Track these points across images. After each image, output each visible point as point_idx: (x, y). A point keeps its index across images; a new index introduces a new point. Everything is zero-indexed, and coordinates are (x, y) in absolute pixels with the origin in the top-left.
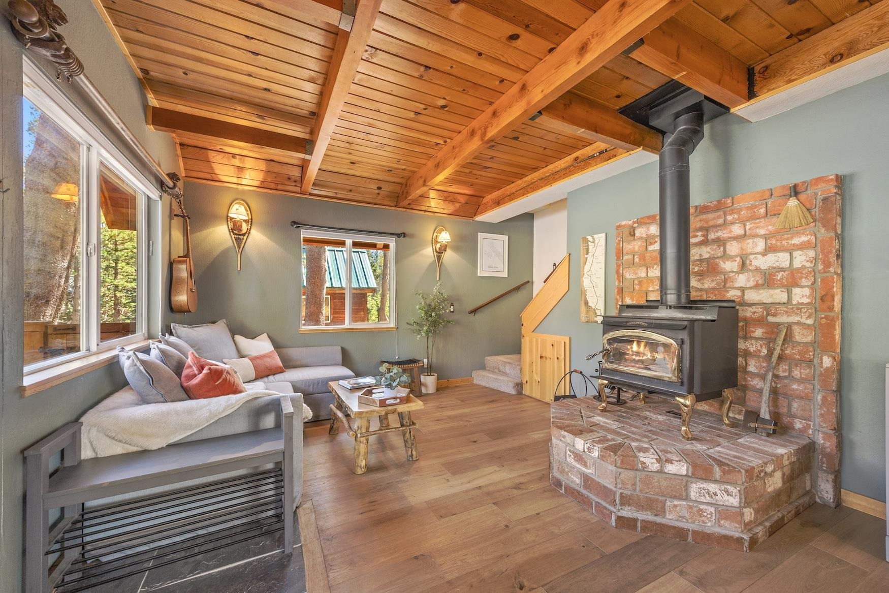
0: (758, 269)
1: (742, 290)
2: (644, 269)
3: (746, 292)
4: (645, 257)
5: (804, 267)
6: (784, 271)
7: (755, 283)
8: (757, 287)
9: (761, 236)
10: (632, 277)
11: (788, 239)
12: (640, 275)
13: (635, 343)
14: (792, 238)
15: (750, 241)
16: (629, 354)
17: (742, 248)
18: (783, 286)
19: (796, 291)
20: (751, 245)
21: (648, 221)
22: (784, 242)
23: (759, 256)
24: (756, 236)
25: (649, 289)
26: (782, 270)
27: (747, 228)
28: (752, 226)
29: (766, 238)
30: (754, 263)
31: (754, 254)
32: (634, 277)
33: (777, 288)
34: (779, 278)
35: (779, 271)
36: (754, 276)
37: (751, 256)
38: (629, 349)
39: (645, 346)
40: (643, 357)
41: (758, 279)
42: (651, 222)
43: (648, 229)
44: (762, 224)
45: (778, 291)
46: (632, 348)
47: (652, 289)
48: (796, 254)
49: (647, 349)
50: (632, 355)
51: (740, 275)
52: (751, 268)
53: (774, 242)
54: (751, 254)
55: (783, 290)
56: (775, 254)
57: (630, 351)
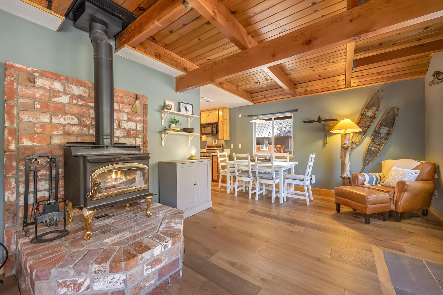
0: (124, 128)
1: (119, 138)
2: (48, 116)
3: (120, 139)
4: (48, 105)
5: (140, 130)
6: (134, 131)
7: (124, 135)
8: (124, 137)
9: (126, 113)
10: (32, 121)
11: (135, 117)
12: (42, 120)
13: (114, 173)
14: (136, 117)
15: (121, 114)
16: (110, 181)
17: (118, 117)
18: (134, 137)
19: (138, 139)
20: (122, 116)
21: (52, 77)
22: (134, 118)
23: (125, 122)
24: (124, 112)
25: (53, 133)
26: (133, 130)
27: (120, 107)
28: (122, 106)
29: (128, 114)
30: (123, 125)
31: (123, 121)
32: (35, 120)
33: (132, 138)
34: (132, 134)
35: (132, 131)
36: (123, 132)
37: (122, 122)
38: (109, 178)
39: (121, 173)
40: (119, 181)
41: (125, 133)
42: (55, 78)
43: (52, 83)
44: (126, 107)
45: (132, 139)
46: (111, 177)
47: (56, 133)
48: (138, 124)
49: (123, 175)
50: (112, 182)
51: (117, 130)
52: (122, 127)
53: (131, 117)
54: (122, 120)
55: (133, 139)
56: (131, 123)
57: (111, 179)
